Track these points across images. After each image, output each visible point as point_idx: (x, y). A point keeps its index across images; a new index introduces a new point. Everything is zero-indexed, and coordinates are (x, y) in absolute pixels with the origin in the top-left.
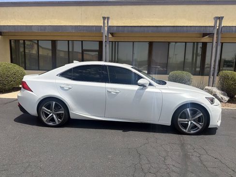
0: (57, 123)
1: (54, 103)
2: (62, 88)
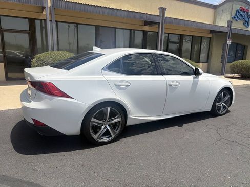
0: (113, 136)
1: (109, 109)
2: (118, 86)
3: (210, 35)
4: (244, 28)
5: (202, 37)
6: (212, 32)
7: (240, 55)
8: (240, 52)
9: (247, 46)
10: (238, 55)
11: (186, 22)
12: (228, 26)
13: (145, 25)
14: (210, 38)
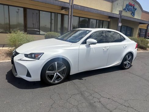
3: (109, 20)
4: (132, 16)
5: (103, 21)
6: (110, 17)
7: (129, 34)
8: (129, 32)
9: (133, 28)
10: (128, 33)
11: (89, 9)
12: (119, 14)
13: (62, 10)
14: (109, 22)
